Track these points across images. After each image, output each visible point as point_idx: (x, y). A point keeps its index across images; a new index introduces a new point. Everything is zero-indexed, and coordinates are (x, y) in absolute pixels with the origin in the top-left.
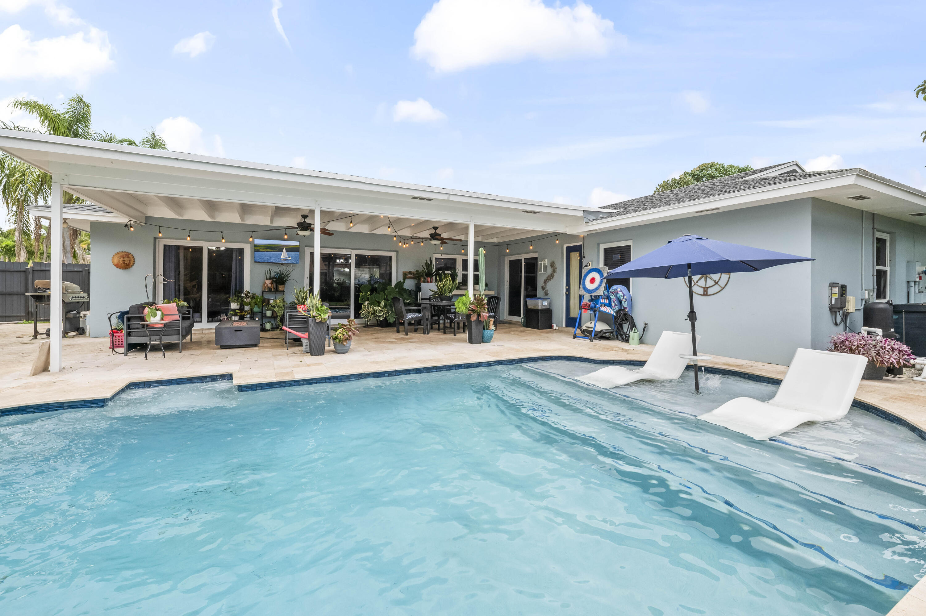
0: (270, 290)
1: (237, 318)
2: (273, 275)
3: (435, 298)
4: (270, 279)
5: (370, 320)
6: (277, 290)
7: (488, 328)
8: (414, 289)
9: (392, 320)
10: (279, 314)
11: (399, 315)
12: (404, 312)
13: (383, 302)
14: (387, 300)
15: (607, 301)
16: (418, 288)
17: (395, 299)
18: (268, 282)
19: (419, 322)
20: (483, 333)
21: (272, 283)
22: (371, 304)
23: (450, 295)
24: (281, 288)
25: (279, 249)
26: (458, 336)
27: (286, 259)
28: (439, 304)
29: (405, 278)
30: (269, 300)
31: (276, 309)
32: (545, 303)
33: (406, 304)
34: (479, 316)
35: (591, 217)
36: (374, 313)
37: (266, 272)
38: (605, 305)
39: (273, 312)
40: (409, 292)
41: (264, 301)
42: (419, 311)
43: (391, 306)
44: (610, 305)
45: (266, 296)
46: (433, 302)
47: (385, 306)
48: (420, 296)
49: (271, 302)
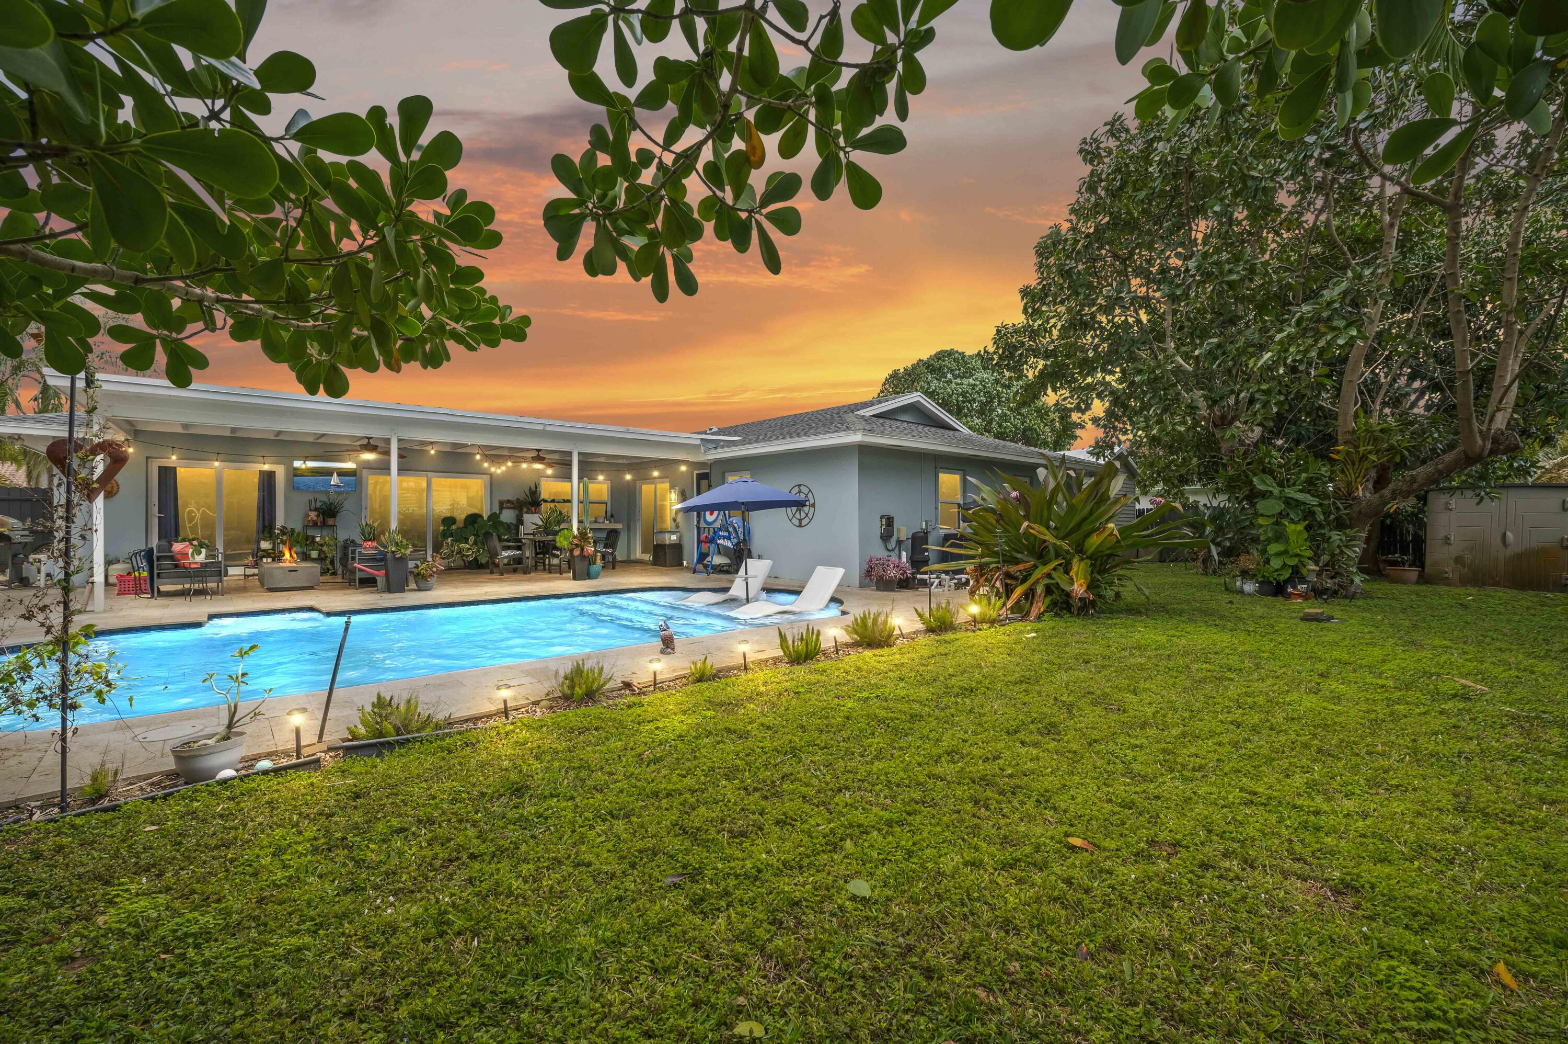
0: (315, 524)
1: (269, 560)
2: (319, 504)
3: (540, 533)
4: (316, 509)
5: (456, 561)
6: (324, 525)
7: (594, 563)
8: (514, 522)
9: (483, 560)
10: (329, 555)
11: (494, 554)
12: (499, 549)
13: (472, 538)
14: (476, 535)
15: (726, 534)
16: (520, 521)
17: (487, 535)
18: (313, 515)
19: (519, 561)
20: (588, 569)
21: (318, 516)
22: (456, 541)
23: (557, 528)
24: (330, 522)
25: (328, 473)
26: (565, 575)
27: (337, 486)
28: (544, 538)
29: (501, 508)
30: (314, 537)
31: (325, 548)
32: (674, 537)
33: (500, 540)
34: (582, 550)
35: (710, 446)
36: (460, 552)
37: (310, 501)
38: (724, 538)
39: (321, 551)
40: (508, 527)
41: (307, 538)
42: (519, 548)
43: (483, 544)
44: (729, 538)
45: (310, 533)
46: (538, 537)
47: (475, 543)
48: (522, 530)
49: (318, 539)
